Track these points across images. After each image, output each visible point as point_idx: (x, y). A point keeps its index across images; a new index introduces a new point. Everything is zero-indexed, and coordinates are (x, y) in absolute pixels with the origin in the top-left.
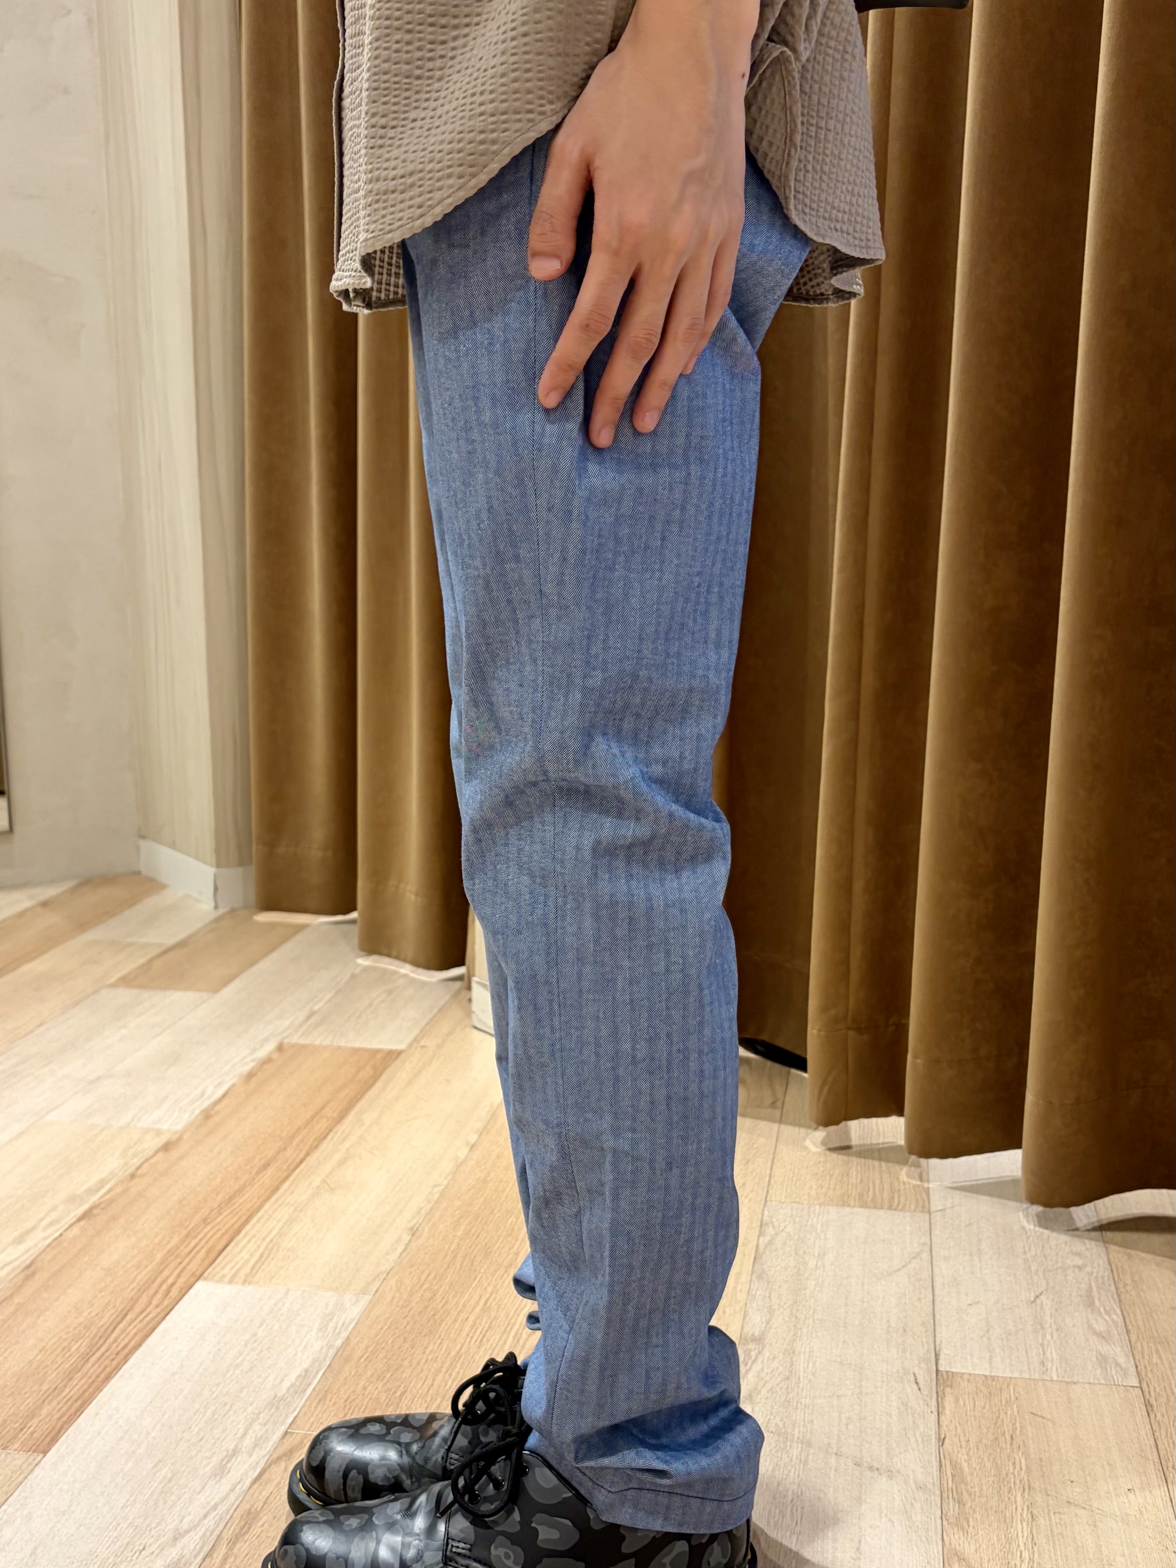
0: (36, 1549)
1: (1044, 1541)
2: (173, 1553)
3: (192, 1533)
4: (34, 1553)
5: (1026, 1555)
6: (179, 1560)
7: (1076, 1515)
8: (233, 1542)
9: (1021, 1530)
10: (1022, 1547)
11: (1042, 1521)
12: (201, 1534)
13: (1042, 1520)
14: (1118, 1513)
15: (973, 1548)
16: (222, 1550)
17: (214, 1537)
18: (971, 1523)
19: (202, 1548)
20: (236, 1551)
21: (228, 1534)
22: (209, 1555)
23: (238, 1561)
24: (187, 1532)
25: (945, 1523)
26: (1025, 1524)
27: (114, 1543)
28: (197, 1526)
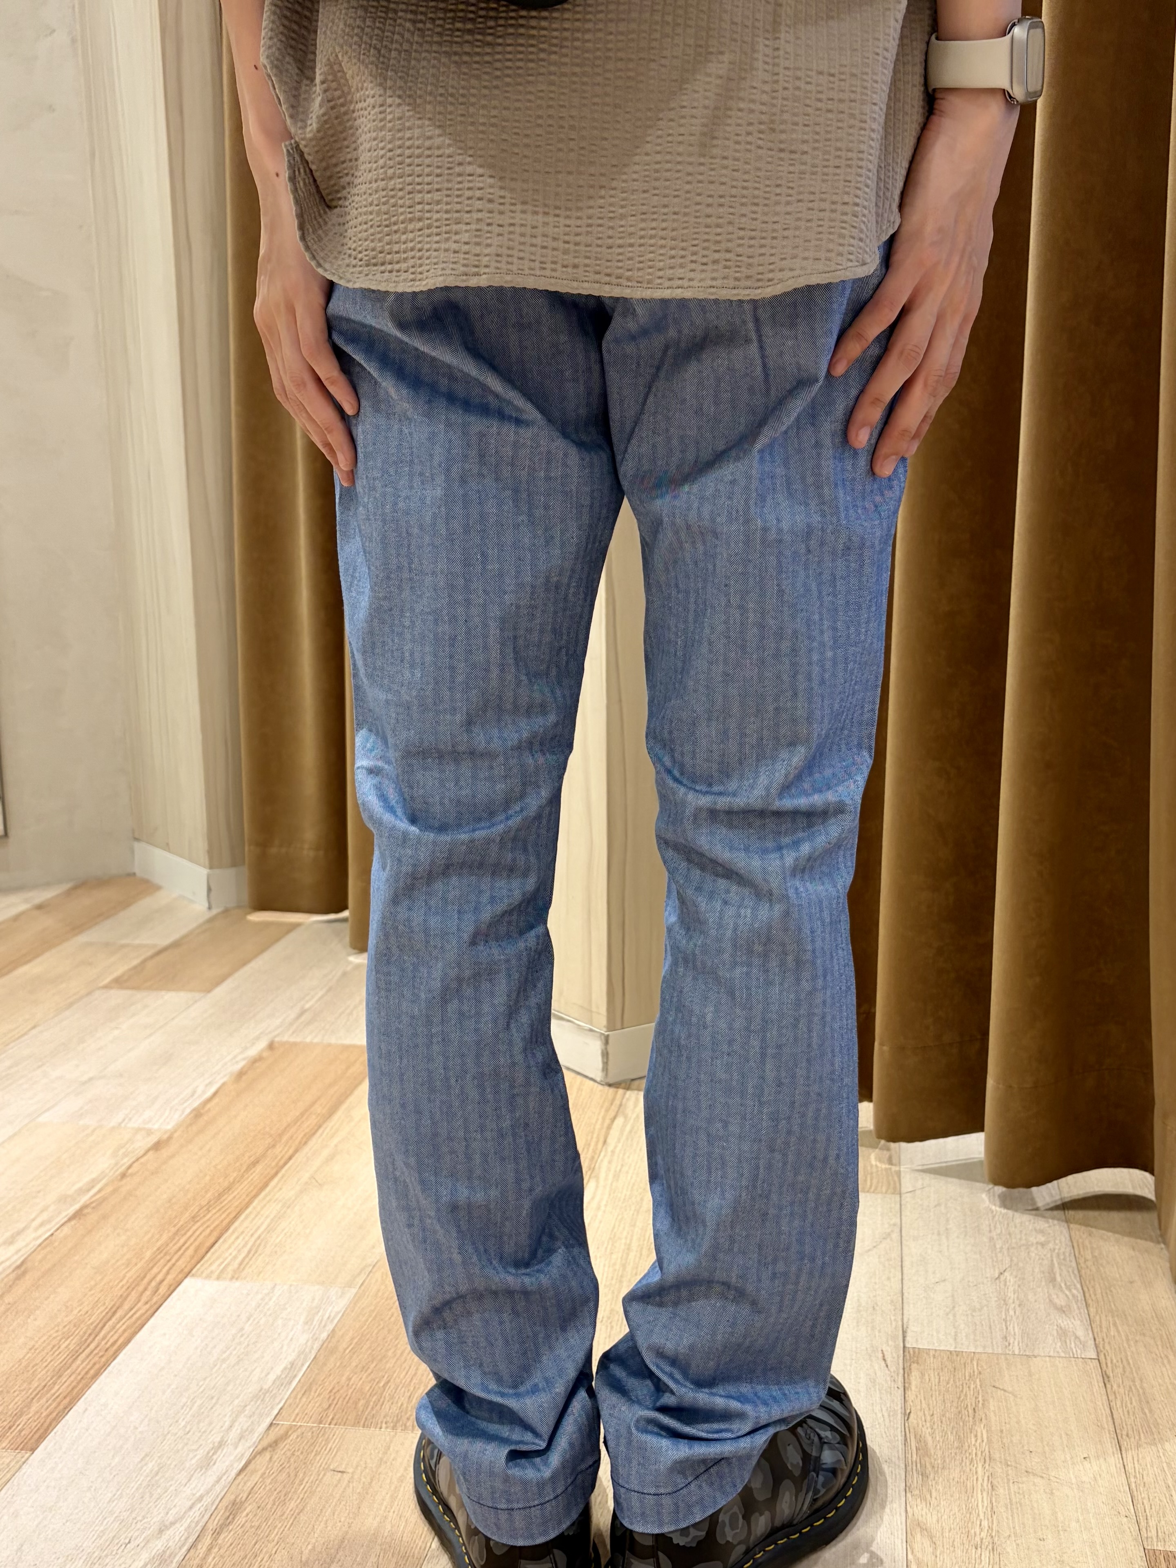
1: (1003, 1510)
2: (158, 1545)
3: (178, 1525)
4: (20, 1549)
5: (985, 1523)
6: (164, 1552)
7: (1034, 1484)
8: (217, 1533)
9: (981, 1500)
10: (982, 1515)
12: (186, 1525)
13: (1002, 1491)
14: (1074, 1481)
15: (935, 1518)
16: (207, 1541)
17: (199, 1528)
18: (934, 1494)
19: (186, 1539)
20: (220, 1541)
21: (211, 1526)
22: (194, 1546)
23: (222, 1551)
24: (173, 1524)
25: (909, 1495)
26: (985, 1494)
27: (100, 1537)
28: (182, 1518)
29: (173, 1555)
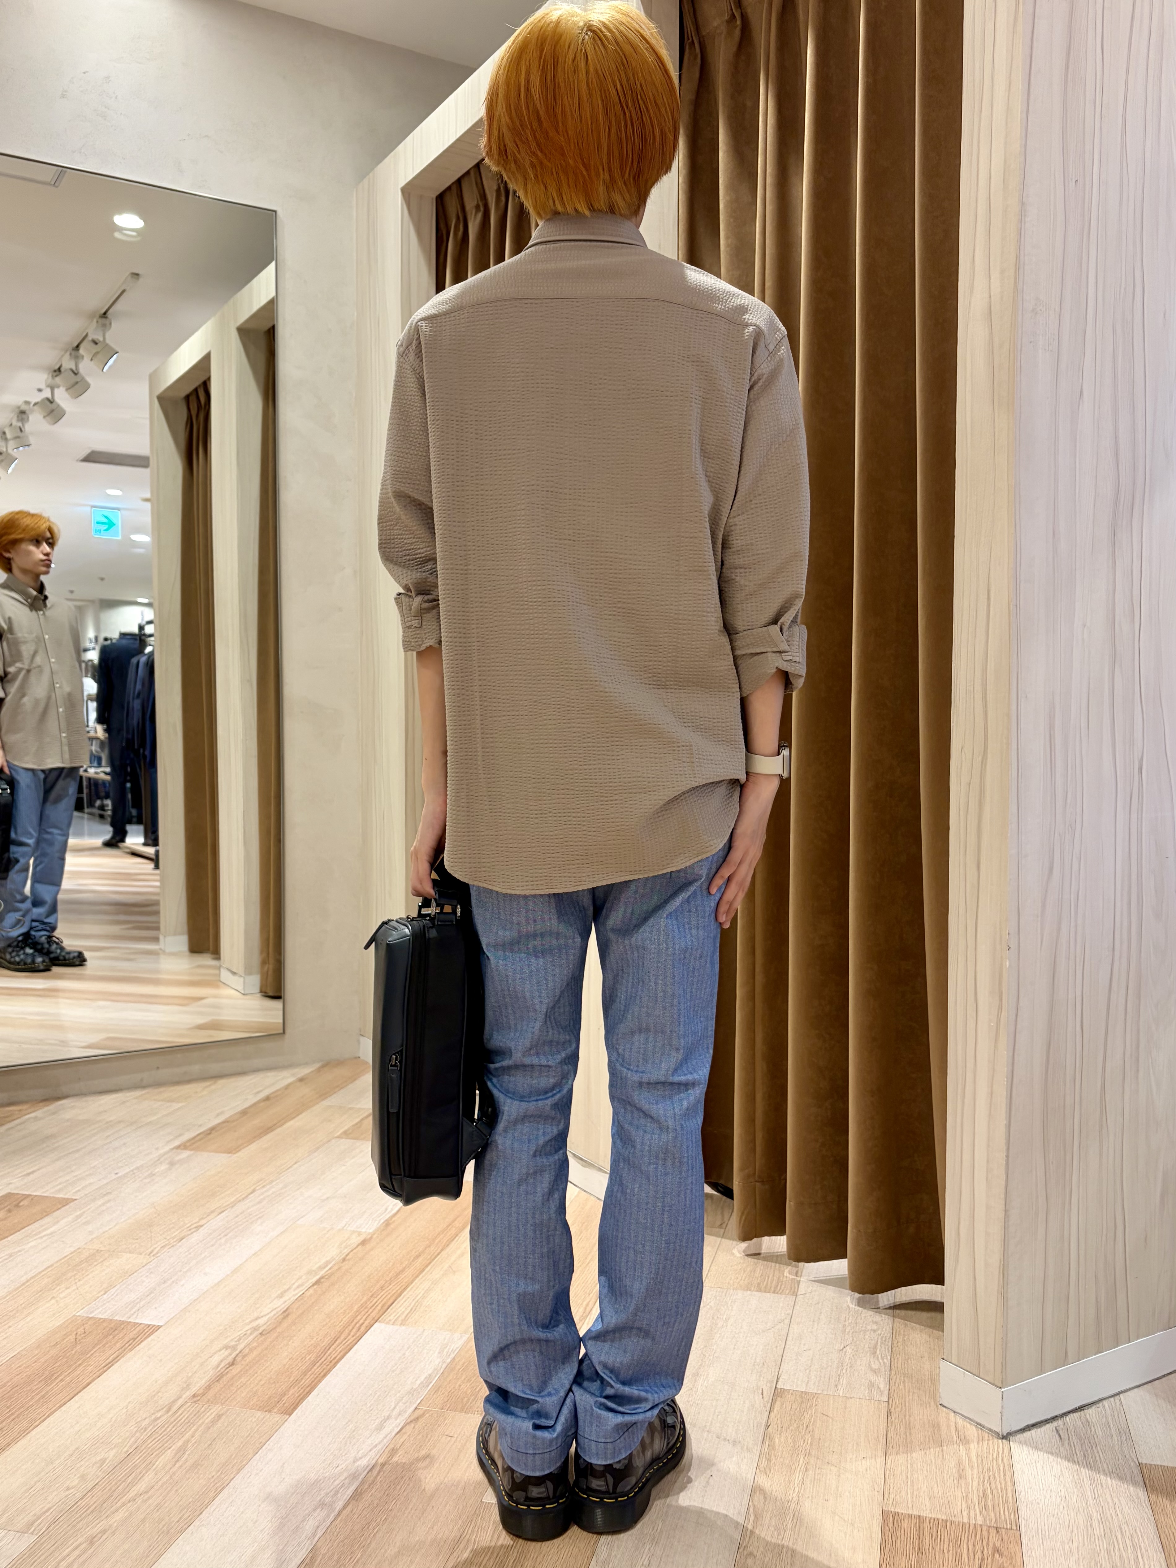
0: (284, 1464)
1: (808, 1483)
2: (352, 1468)
3: (363, 1459)
4: (282, 1466)
5: (797, 1489)
6: (355, 1473)
7: (830, 1470)
8: (383, 1464)
9: (797, 1477)
10: (796, 1485)
11: (810, 1472)
12: (367, 1459)
14: (854, 1470)
15: (769, 1484)
16: (377, 1468)
17: (374, 1461)
18: (772, 1471)
19: (367, 1467)
20: (384, 1469)
21: (381, 1461)
22: (371, 1470)
23: (385, 1474)
24: (361, 1458)
25: (758, 1470)
27: (323, 1462)
28: (365, 1456)
29: (360, 1474)
